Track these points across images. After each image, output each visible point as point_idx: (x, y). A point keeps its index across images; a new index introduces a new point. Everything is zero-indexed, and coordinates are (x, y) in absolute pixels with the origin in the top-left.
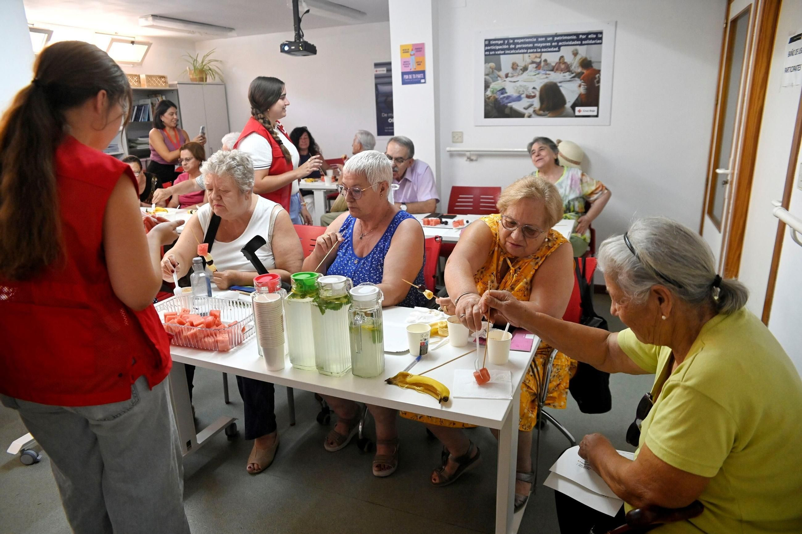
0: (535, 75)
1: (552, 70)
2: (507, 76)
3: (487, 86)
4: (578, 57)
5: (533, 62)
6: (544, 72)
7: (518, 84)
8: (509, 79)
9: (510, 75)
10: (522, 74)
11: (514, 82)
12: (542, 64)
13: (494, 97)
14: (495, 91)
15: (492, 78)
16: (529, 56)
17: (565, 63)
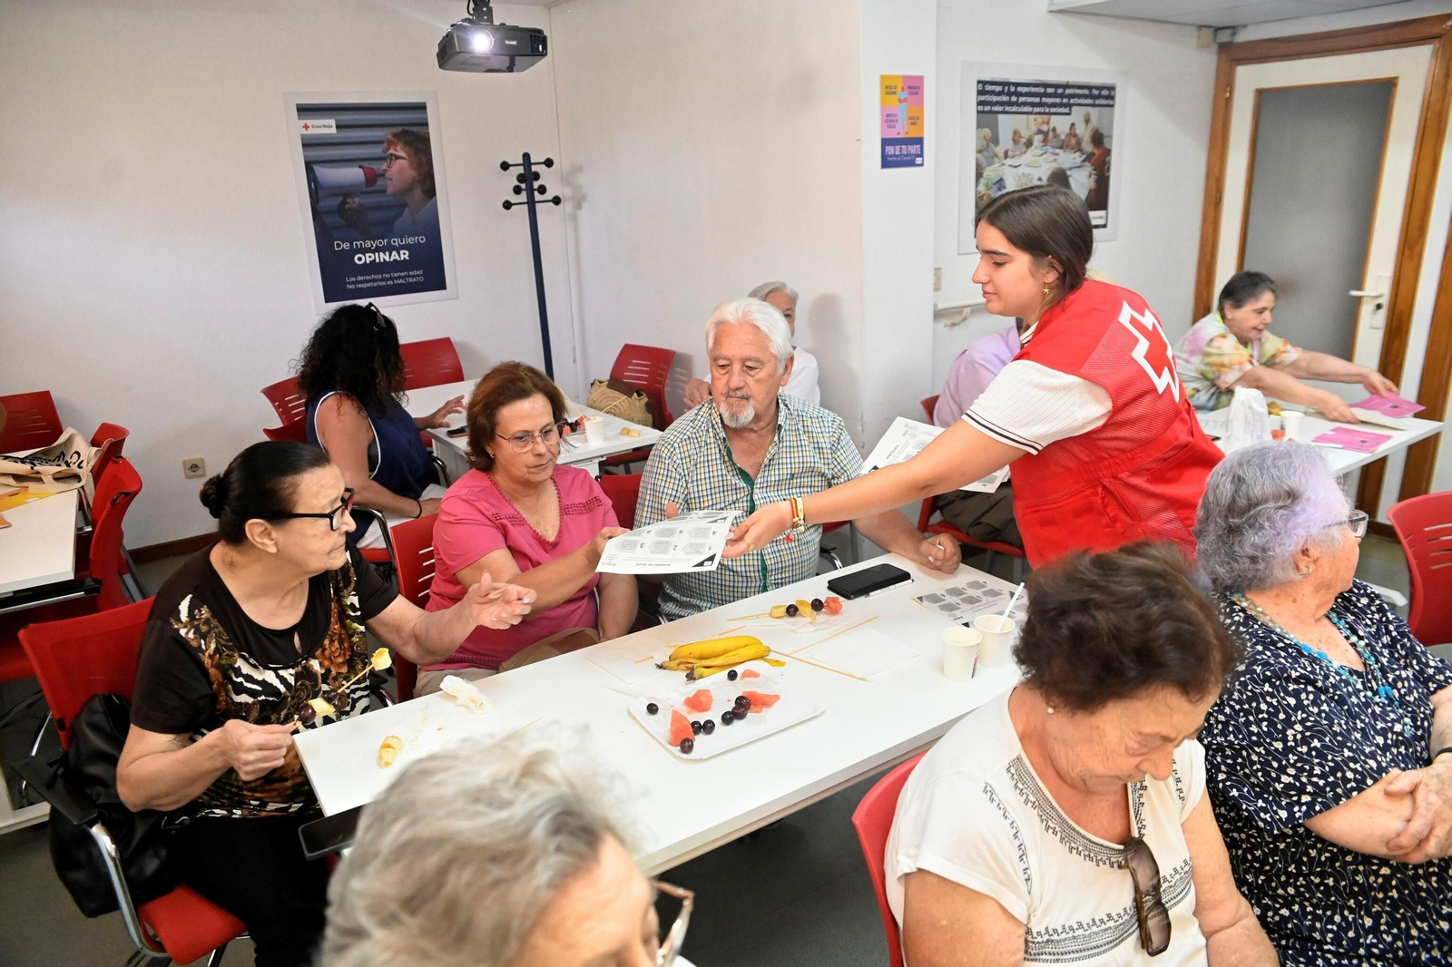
0: (1041, 155)
1: (1061, 148)
2: (1006, 156)
3: (979, 175)
4: (1091, 126)
5: (1040, 132)
6: (1051, 150)
7: (1021, 170)
8: (1009, 161)
9: (1010, 154)
10: (1026, 152)
11: (1016, 167)
12: (1051, 135)
13: (989, 195)
14: (990, 184)
15: (986, 158)
16: (1035, 120)
17: (1076, 135)
